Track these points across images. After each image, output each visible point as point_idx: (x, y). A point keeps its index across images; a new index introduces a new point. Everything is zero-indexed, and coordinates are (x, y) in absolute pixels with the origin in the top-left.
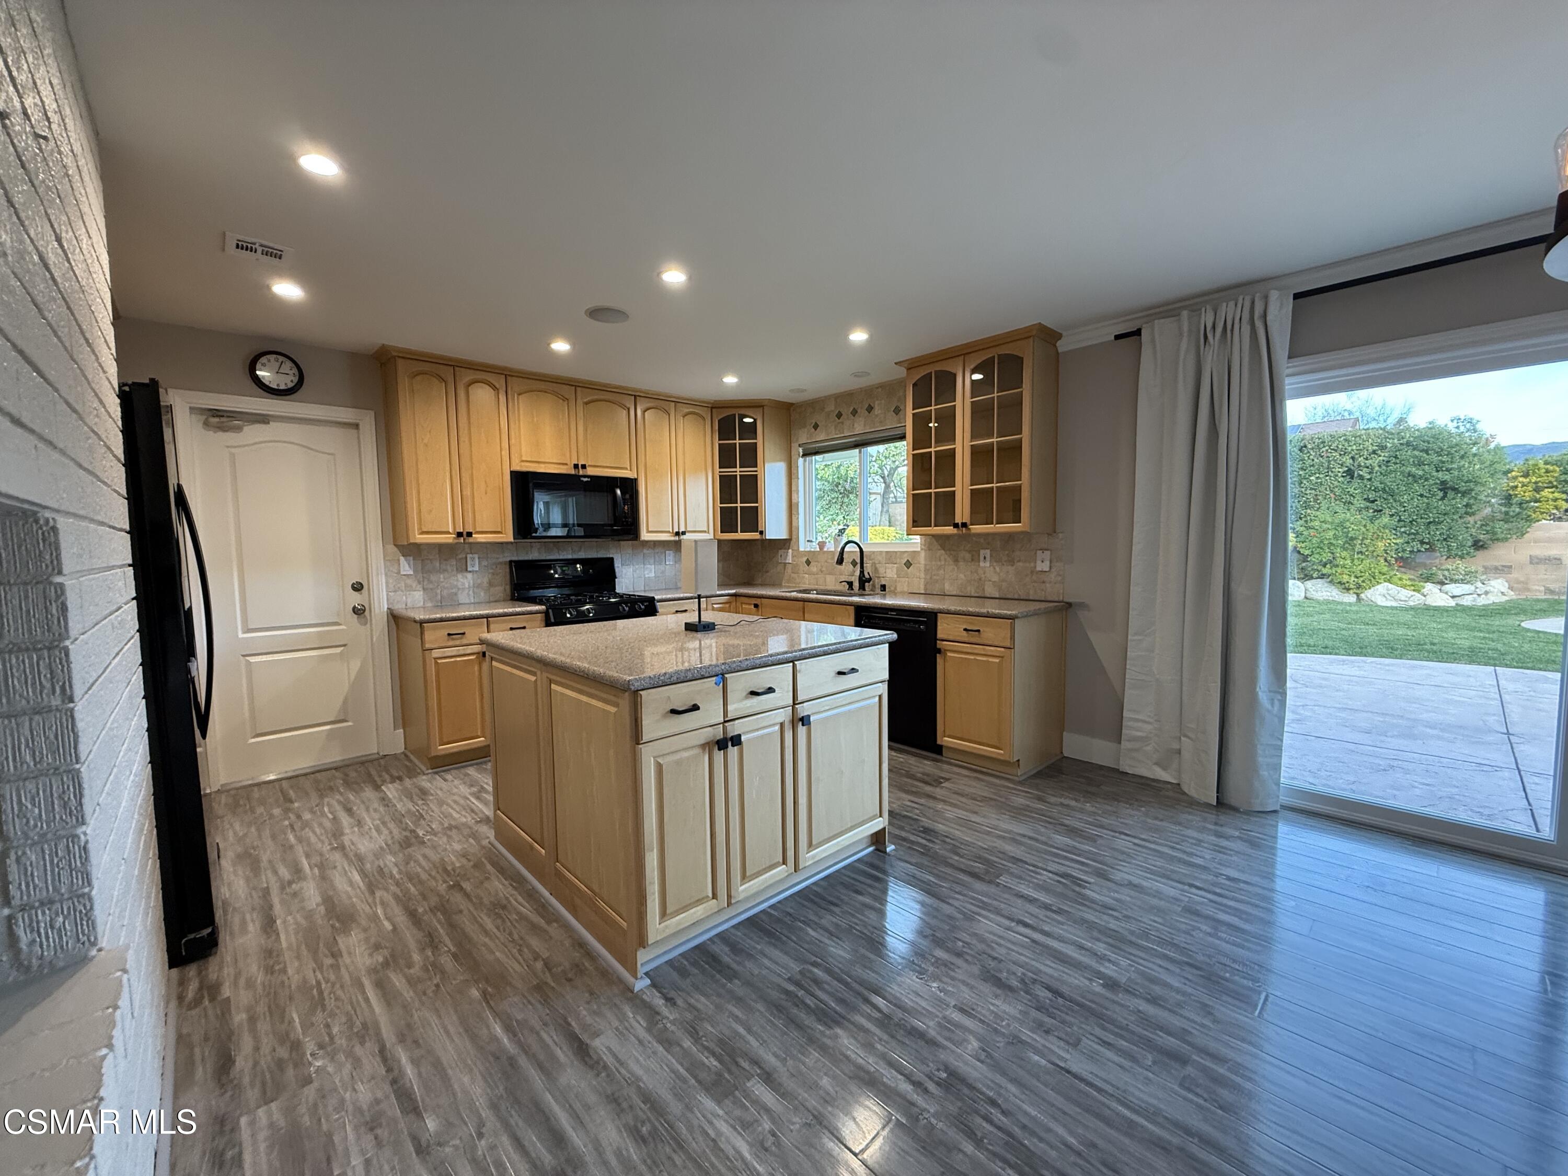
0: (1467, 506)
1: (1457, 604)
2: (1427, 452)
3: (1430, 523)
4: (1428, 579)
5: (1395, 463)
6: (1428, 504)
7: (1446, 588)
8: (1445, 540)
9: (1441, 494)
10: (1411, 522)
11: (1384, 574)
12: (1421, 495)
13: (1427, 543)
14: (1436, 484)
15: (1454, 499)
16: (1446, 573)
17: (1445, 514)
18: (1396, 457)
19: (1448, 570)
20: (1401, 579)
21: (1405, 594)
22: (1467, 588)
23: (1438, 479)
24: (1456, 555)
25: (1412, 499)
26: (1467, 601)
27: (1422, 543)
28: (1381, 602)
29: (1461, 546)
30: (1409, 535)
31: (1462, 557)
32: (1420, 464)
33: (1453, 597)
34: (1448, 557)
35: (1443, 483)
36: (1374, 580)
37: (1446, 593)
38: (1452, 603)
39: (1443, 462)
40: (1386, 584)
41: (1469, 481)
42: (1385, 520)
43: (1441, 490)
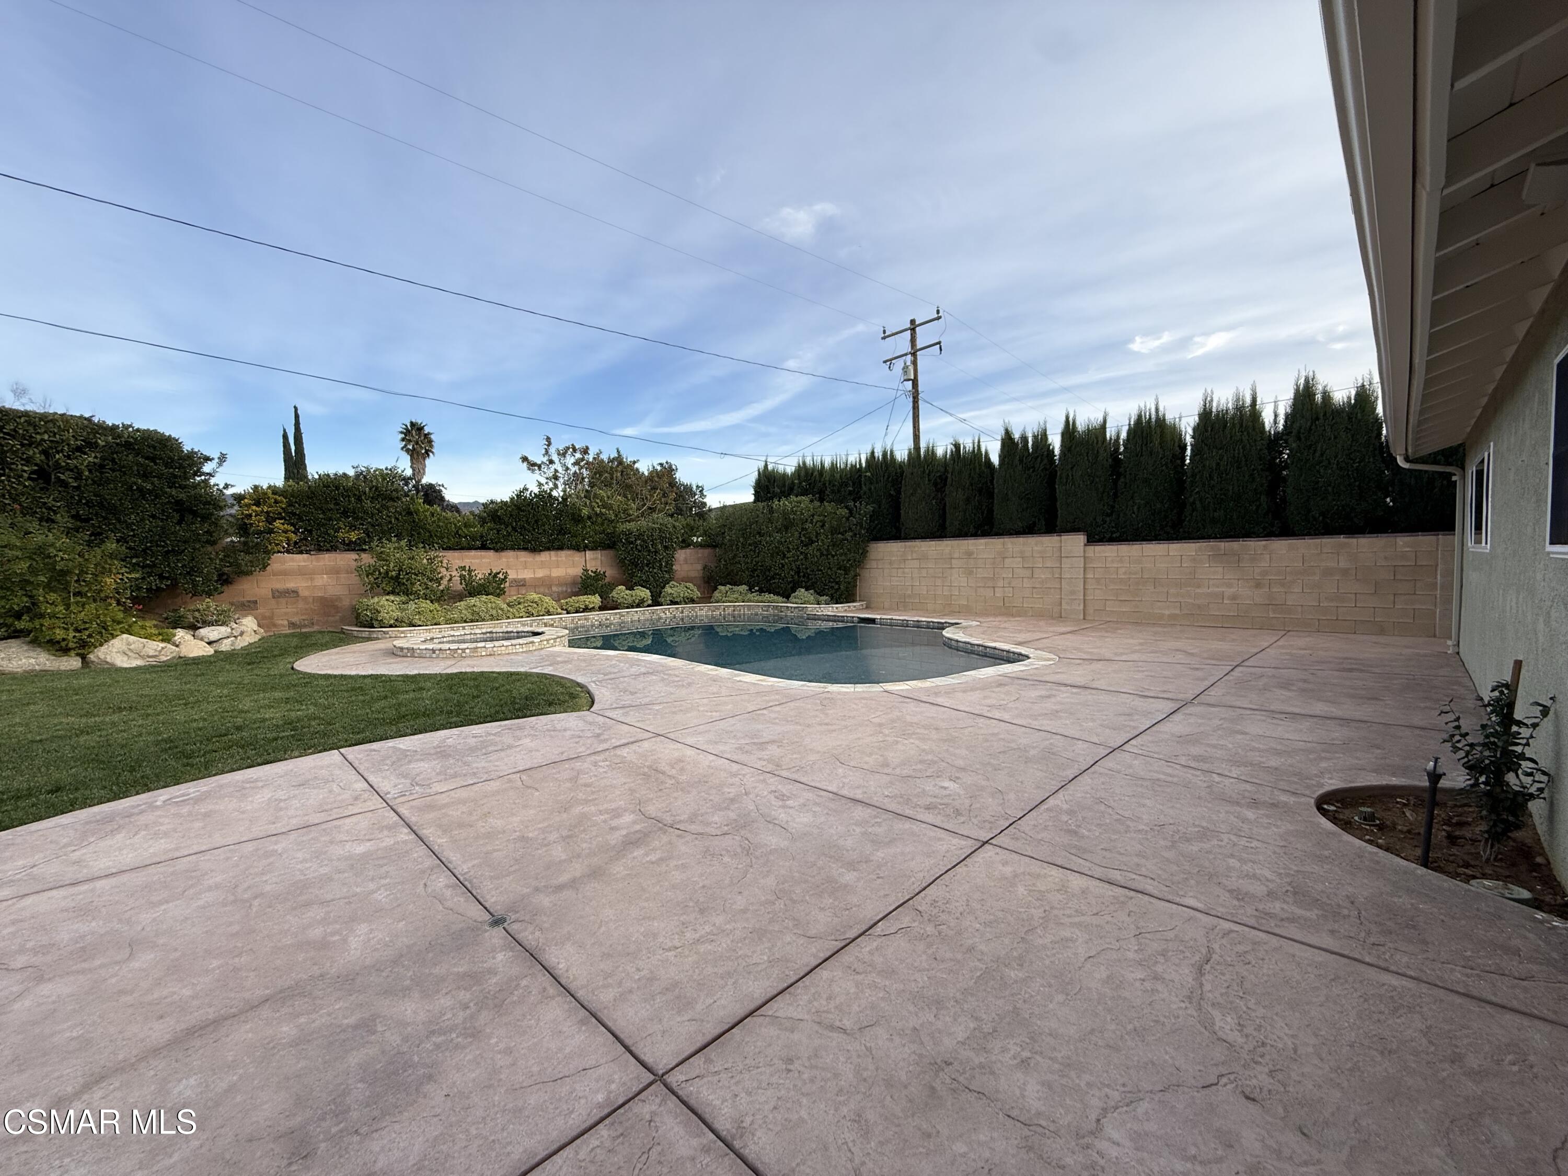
0: (208, 532)
1: (216, 652)
2: (153, 459)
3: (168, 552)
4: (177, 623)
5: (113, 470)
6: (163, 528)
7: (203, 632)
8: (188, 573)
9: (177, 516)
10: (144, 550)
11: (119, 623)
12: (153, 516)
13: (167, 578)
14: (171, 503)
15: (193, 523)
16: (197, 614)
17: (185, 542)
18: (113, 460)
19: (198, 610)
20: (143, 627)
21: (154, 647)
22: (223, 631)
23: (173, 496)
24: (203, 591)
25: (142, 520)
26: (225, 646)
27: (161, 577)
28: (123, 662)
29: (207, 580)
30: (143, 567)
31: (209, 594)
32: (145, 476)
33: (210, 643)
34: (194, 595)
35: (179, 503)
36: (106, 633)
37: (202, 639)
38: (210, 651)
39: (175, 476)
40: (125, 636)
41: (209, 503)
42: (111, 546)
43: (177, 511)
